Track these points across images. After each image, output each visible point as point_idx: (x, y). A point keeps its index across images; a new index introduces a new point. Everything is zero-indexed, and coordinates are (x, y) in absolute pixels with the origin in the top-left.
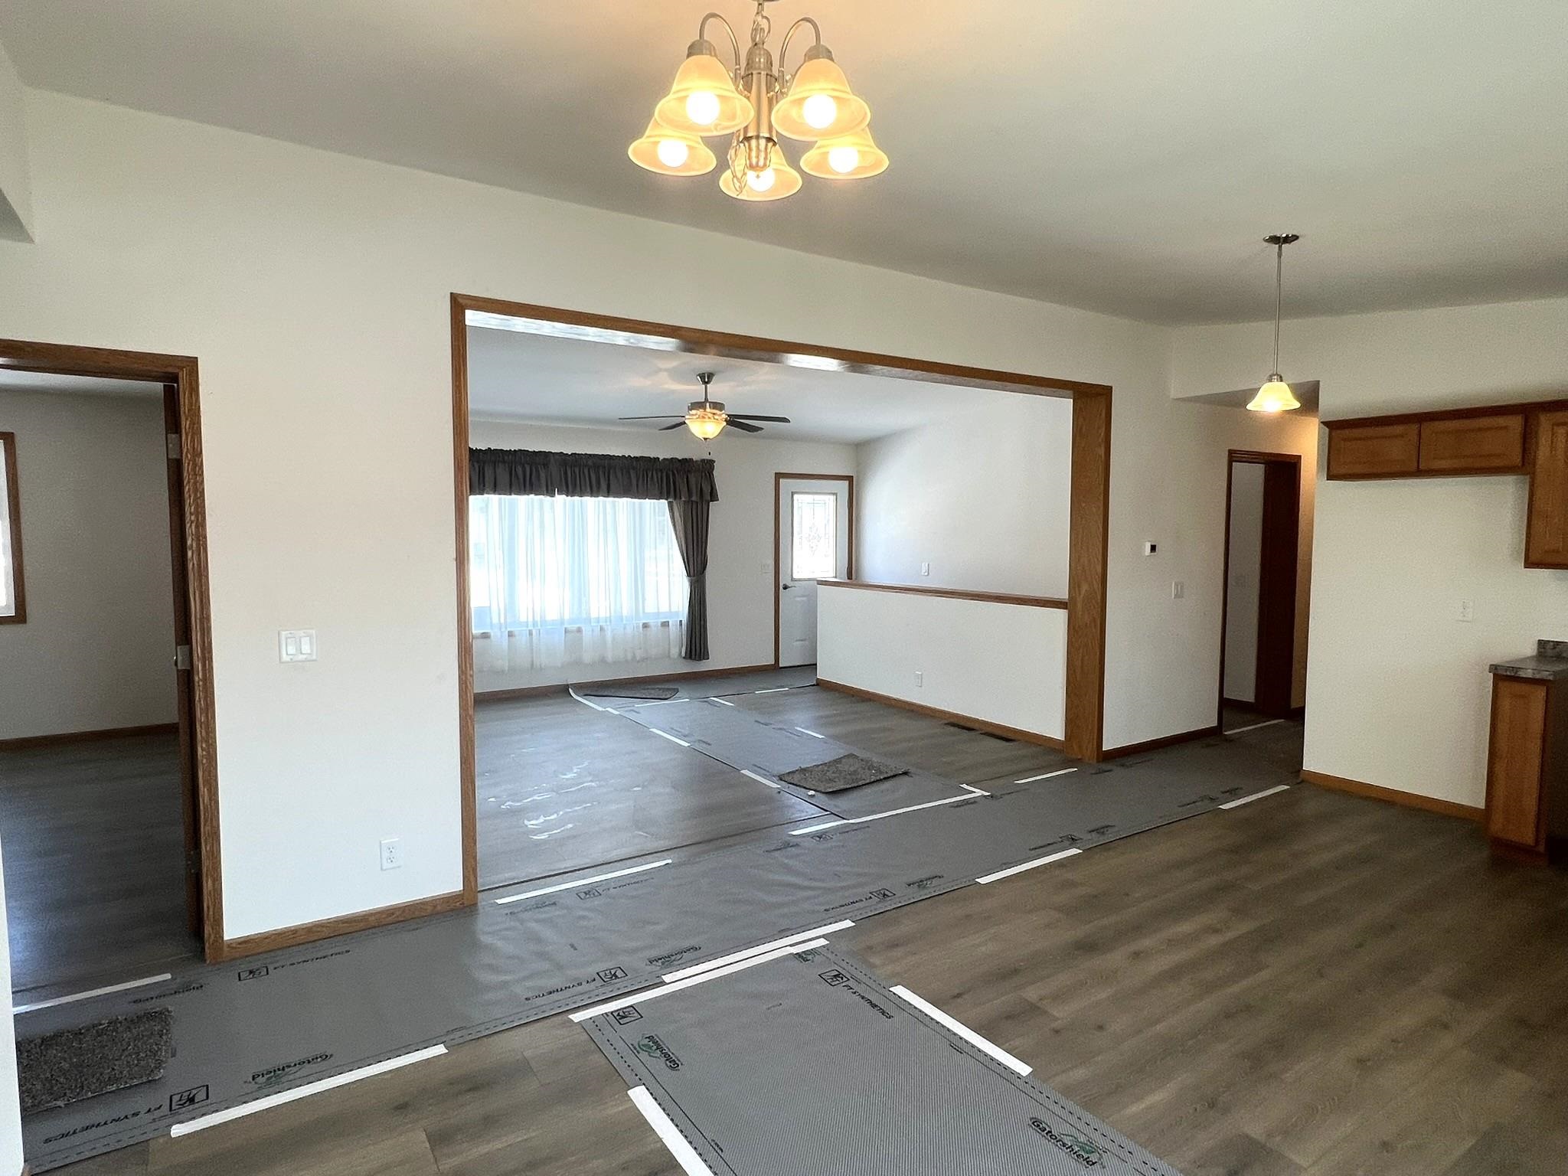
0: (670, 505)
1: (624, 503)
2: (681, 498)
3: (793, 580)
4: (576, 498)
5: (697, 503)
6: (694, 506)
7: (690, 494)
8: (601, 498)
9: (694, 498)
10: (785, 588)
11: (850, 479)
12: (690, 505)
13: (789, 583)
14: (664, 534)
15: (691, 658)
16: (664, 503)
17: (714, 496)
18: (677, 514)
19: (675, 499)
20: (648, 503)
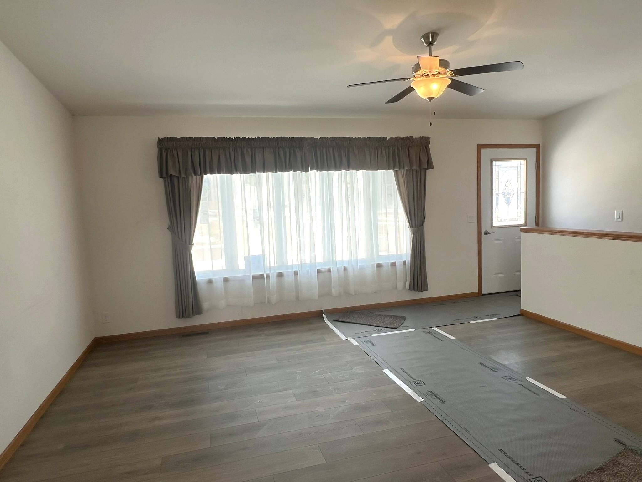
0: (396, 174)
1: (360, 175)
2: (404, 168)
3: (492, 227)
4: (325, 172)
5: (417, 170)
6: (414, 173)
7: (411, 164)
8: (343, 171)
9: (414, 167)
10: (486, 233)
11: (537, 146)
12: (411, 173)
13: (489, 230)
14: (391, 196)
15: (414, 289)
16: (391, 172)
17: (430, 165)
18: (401, 180)
19: (400, 168)
20: (380, 173)
